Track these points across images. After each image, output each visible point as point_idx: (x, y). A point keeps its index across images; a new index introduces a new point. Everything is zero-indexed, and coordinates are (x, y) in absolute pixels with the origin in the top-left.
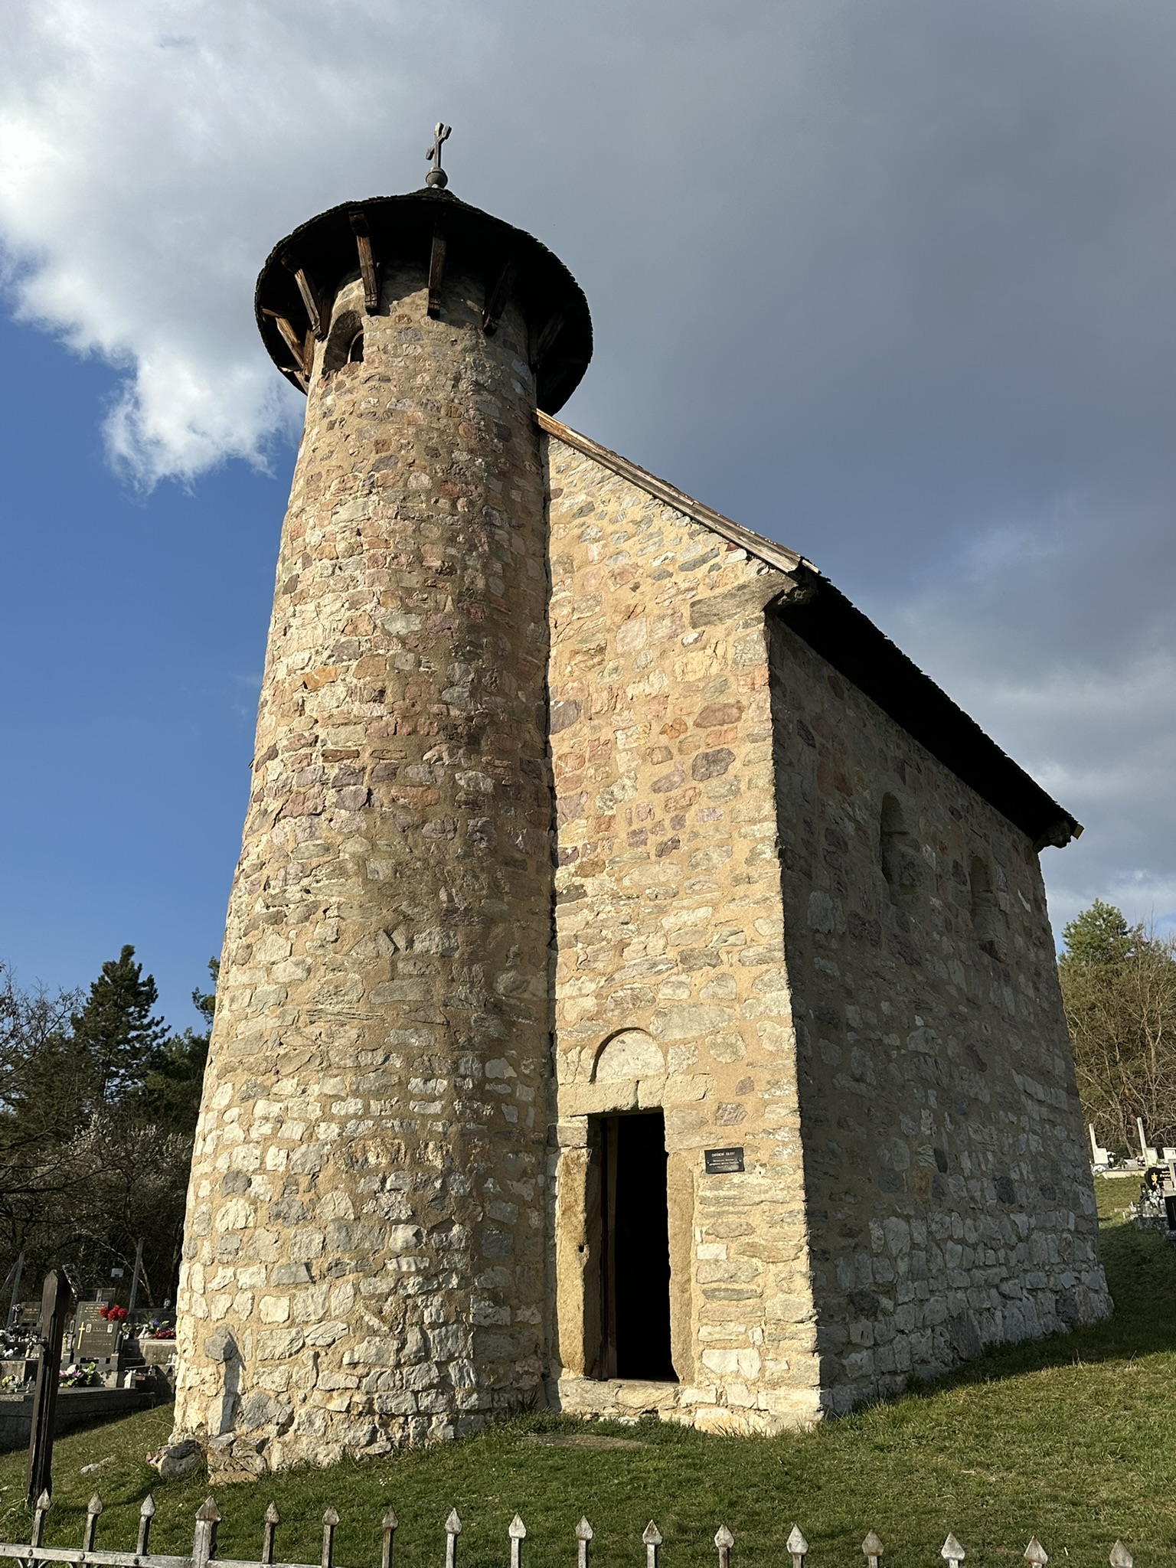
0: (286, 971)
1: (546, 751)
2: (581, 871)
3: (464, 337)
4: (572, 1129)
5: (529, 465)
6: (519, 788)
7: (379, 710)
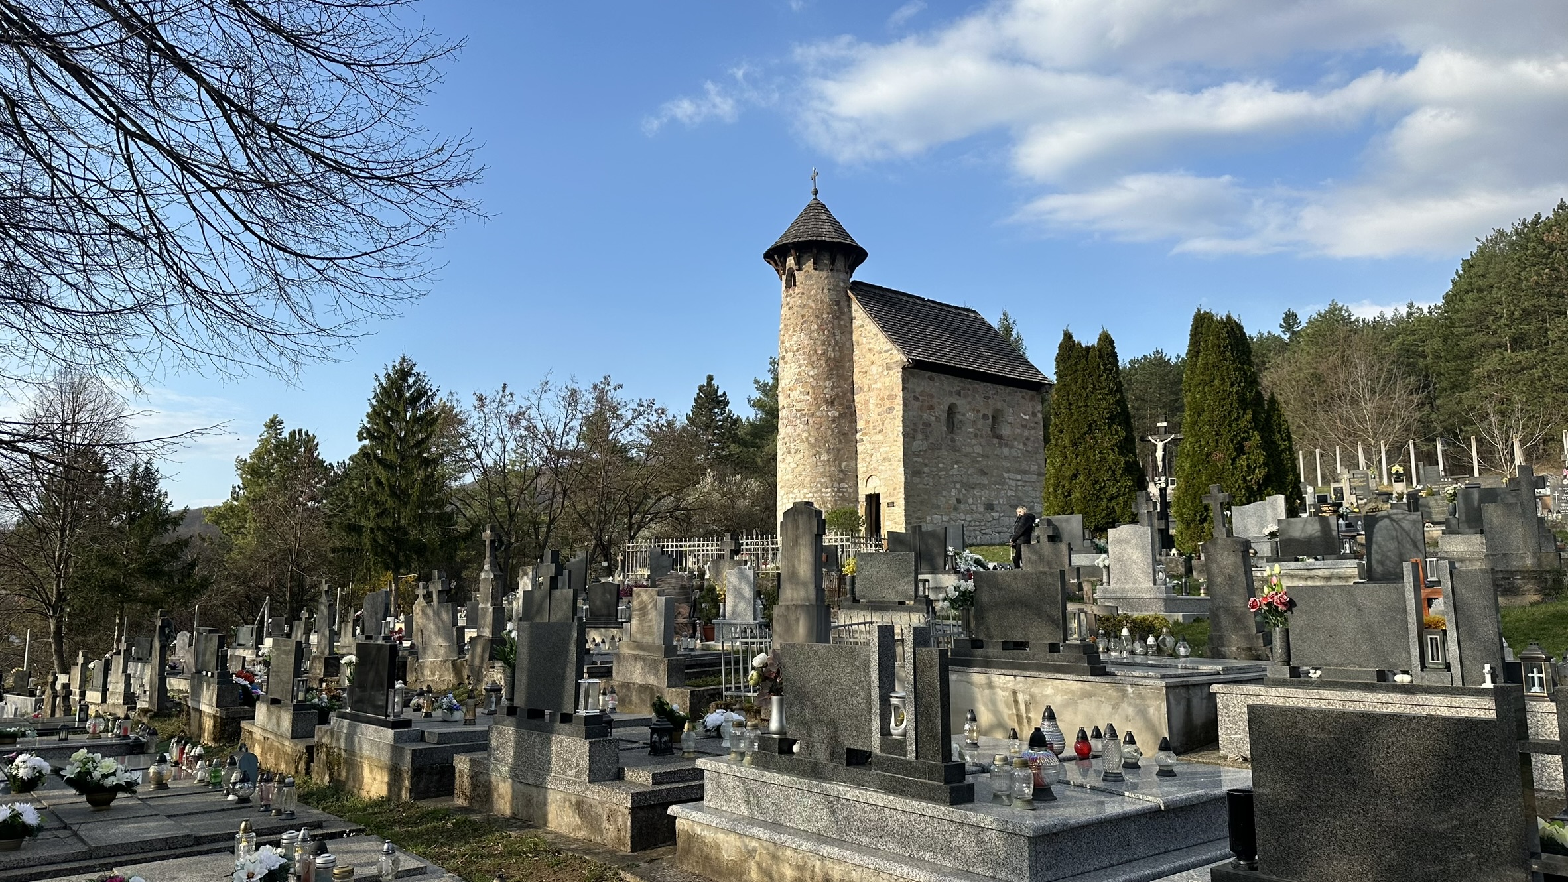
1: (854, 400)
4: (862, 498)
5: (846, 310)
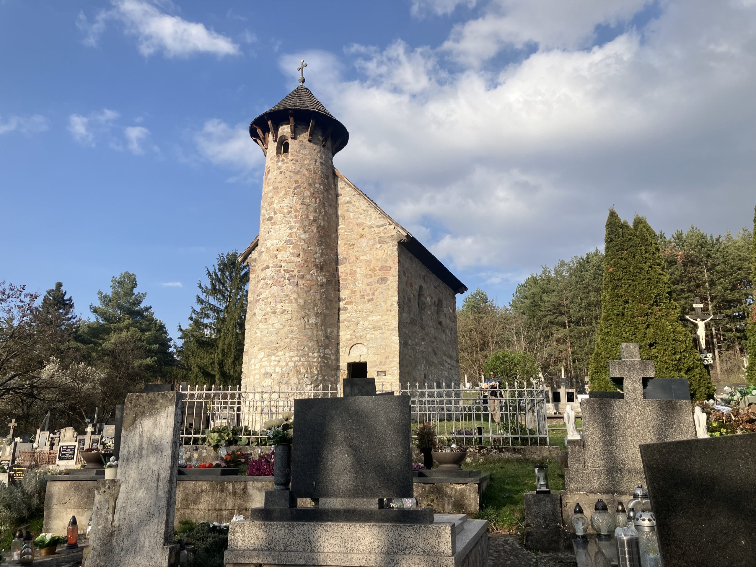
0: (277, 326)
2: (347, 303)
3: (317, 148)
4: (343, 366)
5: (333, 186)
6: (332, 281)
7: (299, 259)
